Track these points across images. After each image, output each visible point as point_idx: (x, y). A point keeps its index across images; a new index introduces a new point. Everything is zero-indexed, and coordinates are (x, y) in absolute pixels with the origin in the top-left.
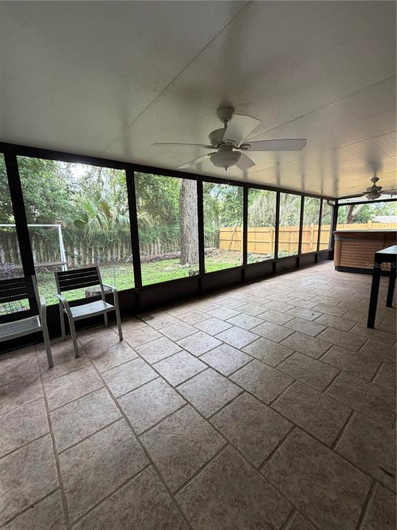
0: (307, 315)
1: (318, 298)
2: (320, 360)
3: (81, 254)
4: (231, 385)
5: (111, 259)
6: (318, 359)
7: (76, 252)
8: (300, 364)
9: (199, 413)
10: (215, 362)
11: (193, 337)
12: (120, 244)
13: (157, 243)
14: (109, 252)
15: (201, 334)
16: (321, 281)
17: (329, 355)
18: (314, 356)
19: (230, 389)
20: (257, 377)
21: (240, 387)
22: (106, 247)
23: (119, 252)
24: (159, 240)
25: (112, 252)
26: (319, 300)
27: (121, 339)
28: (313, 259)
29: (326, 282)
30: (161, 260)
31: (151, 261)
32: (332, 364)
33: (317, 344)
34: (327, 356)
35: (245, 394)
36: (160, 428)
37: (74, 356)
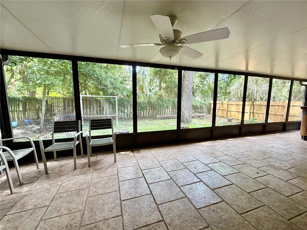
0: (251, 172)
1: (270, 160)
2: (243, 215)
3: (129, 112)
4: (157, 212)
5: (143, 115)
6: (241, 214)
7: (126, 111)
8: (221, 214)
9: (123, 225)
10: (157, 191)
11: (155, 170)
12: (148, 108)
13: (169, 108)
14: (142, 112)
15: (161, 169)
16: (281, 146)
17: (254, 214)
18: (238, 210)
19: (154, 215)
20: (179, 213)
21: (162, 216)
22: (141, 109)
23: (148, 112)
24: (170, 107)
25: (144, 112)
26: (270, 162)
27: (115, 162)
28: (281, 127)
29: (285, 148)
30: (170, 118)
31: (164, 119)
32: (253, 224)
33: (247, 200)
34: (252, 214)
35: (162, 223)
36: (95, 227)
37: (88, 166)
